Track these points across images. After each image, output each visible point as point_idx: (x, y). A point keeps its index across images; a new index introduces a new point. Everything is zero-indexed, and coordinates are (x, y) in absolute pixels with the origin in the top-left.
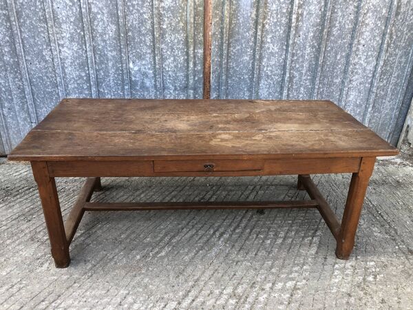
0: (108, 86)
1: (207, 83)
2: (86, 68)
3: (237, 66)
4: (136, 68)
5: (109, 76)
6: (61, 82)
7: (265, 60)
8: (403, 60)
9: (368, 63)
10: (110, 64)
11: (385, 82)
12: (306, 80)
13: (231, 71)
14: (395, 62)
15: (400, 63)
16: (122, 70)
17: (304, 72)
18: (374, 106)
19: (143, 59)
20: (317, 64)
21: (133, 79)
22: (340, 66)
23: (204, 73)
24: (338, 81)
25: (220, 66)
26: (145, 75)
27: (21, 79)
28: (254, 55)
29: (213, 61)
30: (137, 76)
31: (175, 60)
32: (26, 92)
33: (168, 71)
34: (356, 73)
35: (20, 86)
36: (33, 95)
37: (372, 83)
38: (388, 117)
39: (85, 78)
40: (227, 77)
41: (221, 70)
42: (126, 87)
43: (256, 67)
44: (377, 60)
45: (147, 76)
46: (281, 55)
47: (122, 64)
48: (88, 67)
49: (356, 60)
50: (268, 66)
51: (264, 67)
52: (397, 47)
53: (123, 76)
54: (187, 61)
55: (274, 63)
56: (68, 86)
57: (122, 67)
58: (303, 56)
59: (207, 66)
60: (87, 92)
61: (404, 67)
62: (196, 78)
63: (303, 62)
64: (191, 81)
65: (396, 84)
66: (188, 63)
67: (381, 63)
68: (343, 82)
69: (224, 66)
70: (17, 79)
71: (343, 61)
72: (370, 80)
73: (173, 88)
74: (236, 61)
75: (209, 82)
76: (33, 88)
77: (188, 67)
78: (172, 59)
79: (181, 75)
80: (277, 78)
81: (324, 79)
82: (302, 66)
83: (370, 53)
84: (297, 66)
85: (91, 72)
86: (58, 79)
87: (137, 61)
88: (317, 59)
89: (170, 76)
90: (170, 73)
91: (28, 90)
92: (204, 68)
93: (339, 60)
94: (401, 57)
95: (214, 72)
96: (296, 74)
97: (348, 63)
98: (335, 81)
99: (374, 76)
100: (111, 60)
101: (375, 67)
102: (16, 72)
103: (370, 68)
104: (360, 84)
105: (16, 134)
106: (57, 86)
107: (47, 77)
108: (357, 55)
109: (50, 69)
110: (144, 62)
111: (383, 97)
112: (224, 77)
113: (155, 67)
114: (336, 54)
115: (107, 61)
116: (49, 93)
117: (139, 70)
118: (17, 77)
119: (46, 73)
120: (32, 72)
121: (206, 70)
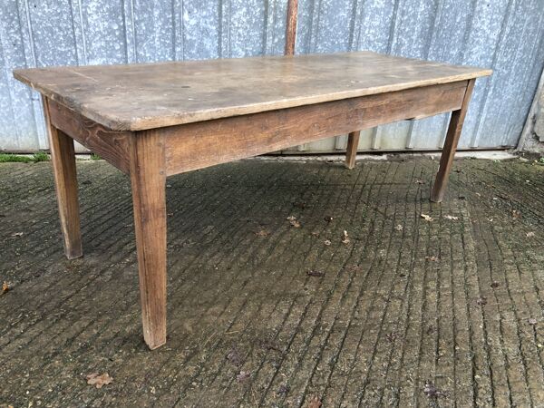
0: (151, 47)
1: (290, 48)
2: (120, 18)
3: (331, 26)
4: (193, 22)
5: (153, 32)
6: (81, 37)
7: (367, 19)
8: (532, 28)
9: (492, 29)
10: (156, 13)
11: (509, 56)
12: (416, 50)
13: (323, 32)
14: (521, 31)
15: (527, 31)
16: (173, 24)
17: (414, 38)
18: (494, 89)
19: (204, 8)
20: (432, 27)
21: (188, 37)
22: (459, 32)
23: (287, 33)
24: (454, 52)
25: (309, 23)
26: (205, 32)
27: (20, 29)
28: (354, 11)
29: (300, 16)
30: (194, 33)
31: (248, 12)
32: (26, 51)
33: (238, 28)
34: (478, 42)
35: (16, 41)
36: (36, 57)
37: (494, 58)
38: (510, 104)
39: (117, 33)
40: (317, 41)
41: (310, 30)
42: (178, 49)
43: (356, 27)
44: (502, 26)
45: (208, 35)
46: (388, 13)
47: (173, 12)
48: (124, 17)
49: (479, 25)
50: (370, 27)
51: (366, 28)
52: (525, 10)
53: (174, 32)
54: (265, 14)
55: (378, 23)
56: (90, 44)
57: (173, 18)
58: (414, 16)
59: (291, 23)
60: (120, 55)
61: (532, 38)
62: (276, 40)
63: (414, 24)
64: (269, 44)
65: (522, 60)
66: (266, 17)
67: (508, 30)
68: (461, 55)
69: (314, 24)
70: (12, 31)
71: (463, 25)
72: (492, 54)
73: (244, 54)
74: (330, 18)
75: (293, 46)
76: (37, 44)
77: (266, 22)
78: (244, 9)
79: (256, 34)
80: (380, 44)
81: (438, 50)
82: (413, 30)
83: (494, 17)
84: (407, 29)
85: (128, 23)
86: (77, 32)
87: (195, 11)
88: (432, 20)
89: (239, 35)
90: (241, 31)
91: (29, 48)
92: (288, 26)
93: (459, 23)
94: (529, 25)
95: (300, 32)
96: (405, 41)
97: (469, 28)
98: (451, 52)
99: (497, 48)
100: (157, 7)
101: (500, 36)
102: (12, 19)
103: (494, 36)
104: (481, 58)
105: (6, 118)
106: (75, 44)
107: (60, 29)
108: (480, 18)
109: (65, 17)
110: (204, 13)
111: (506, 78)
112: (313, 41)
113: (220, 21)
114: (456, 15)
115: (152, 8)
116: (61, 54)
117: (197, 25)
118: (13, 27)
119: (59, 21)
120: (37, 20)
121: (290, 29)
